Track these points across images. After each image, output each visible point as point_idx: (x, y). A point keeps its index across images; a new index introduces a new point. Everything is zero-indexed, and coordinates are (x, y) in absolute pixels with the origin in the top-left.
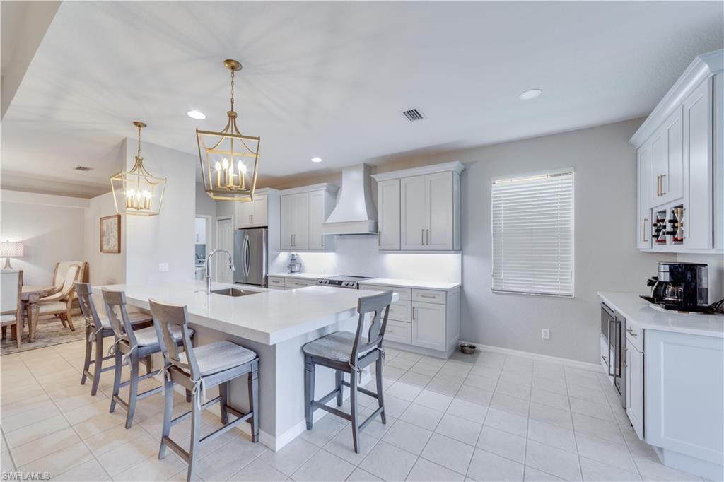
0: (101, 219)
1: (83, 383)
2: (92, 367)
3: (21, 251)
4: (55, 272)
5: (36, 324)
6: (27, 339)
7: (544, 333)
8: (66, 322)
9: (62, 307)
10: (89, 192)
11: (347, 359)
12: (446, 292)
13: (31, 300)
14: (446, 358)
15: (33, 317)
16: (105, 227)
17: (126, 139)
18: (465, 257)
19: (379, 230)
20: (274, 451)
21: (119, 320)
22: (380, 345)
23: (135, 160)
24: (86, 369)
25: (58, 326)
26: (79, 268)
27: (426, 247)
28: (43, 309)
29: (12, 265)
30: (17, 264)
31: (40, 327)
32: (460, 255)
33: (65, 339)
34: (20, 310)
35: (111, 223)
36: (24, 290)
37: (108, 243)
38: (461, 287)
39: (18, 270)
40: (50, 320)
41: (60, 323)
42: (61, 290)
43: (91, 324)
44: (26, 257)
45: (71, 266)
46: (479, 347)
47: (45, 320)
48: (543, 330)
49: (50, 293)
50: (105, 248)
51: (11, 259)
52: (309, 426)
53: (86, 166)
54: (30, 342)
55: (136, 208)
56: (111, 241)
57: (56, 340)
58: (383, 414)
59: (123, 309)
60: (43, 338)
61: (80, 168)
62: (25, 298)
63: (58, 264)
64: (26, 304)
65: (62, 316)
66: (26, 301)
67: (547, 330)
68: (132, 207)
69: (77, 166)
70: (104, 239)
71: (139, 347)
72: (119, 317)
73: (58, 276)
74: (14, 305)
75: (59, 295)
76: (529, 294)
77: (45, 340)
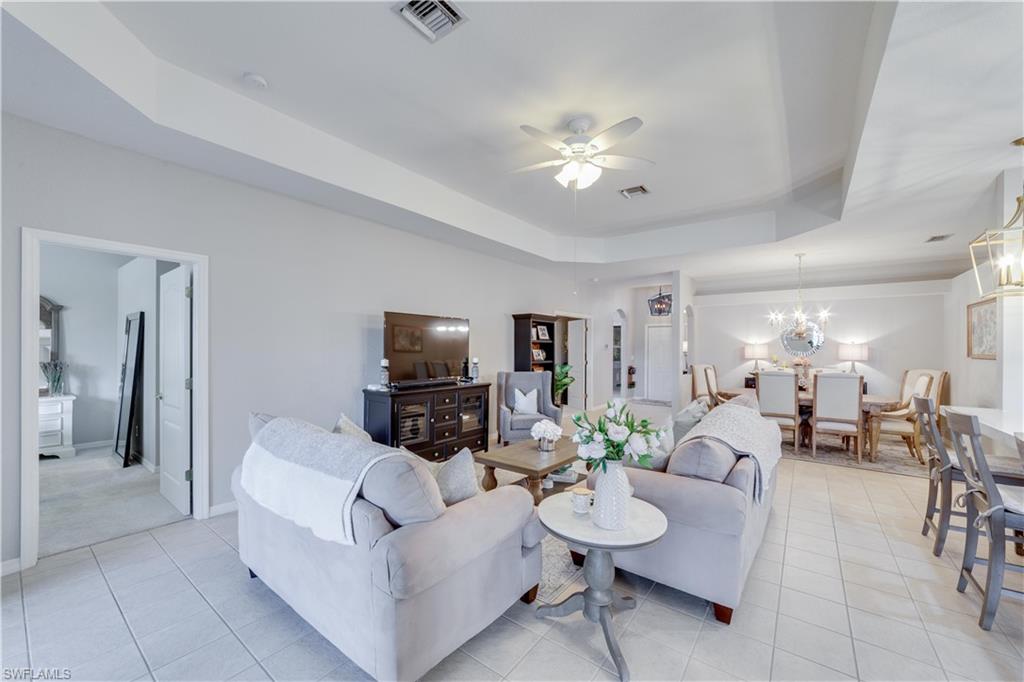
0: (968, 307)
1: (925, 533)
2: (937, 517)
3: (865, 354)
4: (904, 381)
5: (877, 443)
6: (868, 457)
8: (914, 450)
9: (908, 428)
10: (951, 269)
13: (872, 412)
15: (874, 433)
16: (975, 319)
17: (1003, 172)
21: (969, 459)
23: (1017, 204)
24: (930, 516)
25: (905, 453)
26: (932, 378)
28: (885, 426)
29: (857, 371)
30: (862, 369)
31: (881, 447)
33: (911, 470)
34: (861, 422)
35: (986, 311)
36: (866, 399)
37: (981, 343)
39: (859, 375)
40: (896, 442)
41: (907, 449)
42: (907, 406)
43: (937, 457)
44: (870, 361)
45: (921, 375)
47: (889, 441)
49: (894, 408)
50: (976, 351)
51: (856, 364)
53: (941, 234)
54: (871, 461)
55: (1017, 285)
56: (985, 340)
57: (899, 468)
59: (976, 442)
60: (886, 461)
61: (934, 239)
62: (866, 409)
63: (907, 372)
64: (866, 415)
65: (907, 439)
66: (868, 413)
68: (1009, 283)
69: (929, 238)
70: (975, 338)
71: (1006, 511)
72: (970, 453)
73: (906, 387)
74: (855, 414)
75: (904, 412)
77: (887, 464)
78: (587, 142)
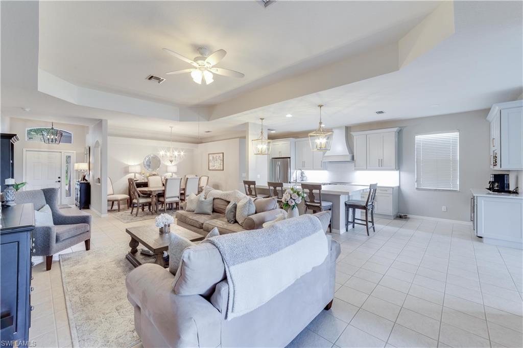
7: (444, 208)
11: (365, 205)
12: (393, 188)
14: (393, 218)
16: (211, 158)
17: (248, 123)
18: (401, 173)
19: (355, 159)
20: (340, 234)
22: (373, 203)
27: (381, 168)
32: (398, 172)
35: (216, 156)
37: (214, 165)
38: (399, 187)
46: (409, 216)
48: (443, 207)
50: (211, 168)
52: (347, 230)
56: (216, 165)
58: (374, 228)
61: (208, 132)
67: (445, 207)
70: (211, 164)
76: (436, 190)
78: (204, 60)
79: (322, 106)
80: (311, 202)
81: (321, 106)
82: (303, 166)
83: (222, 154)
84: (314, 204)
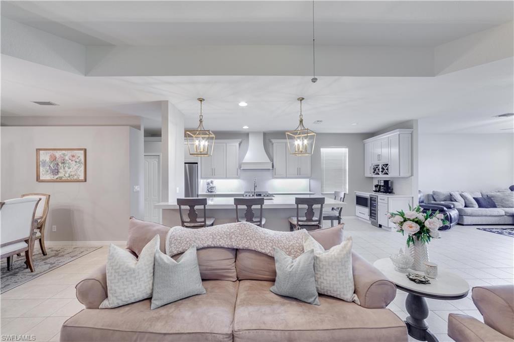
0: (38, 149)
16: (45, 158)
19: (275, 167)
27: (299, 176)
32: (309, 180)
35: (64, 154)
37: (55, 173)
50: (46, 177)
56: (62, 171)
70: (45, 170)
79: (303, 99)
80: (307, 220)
81: (301, 99)
82: (213, 174)
83: (82, 152)
84: (313, 223)
